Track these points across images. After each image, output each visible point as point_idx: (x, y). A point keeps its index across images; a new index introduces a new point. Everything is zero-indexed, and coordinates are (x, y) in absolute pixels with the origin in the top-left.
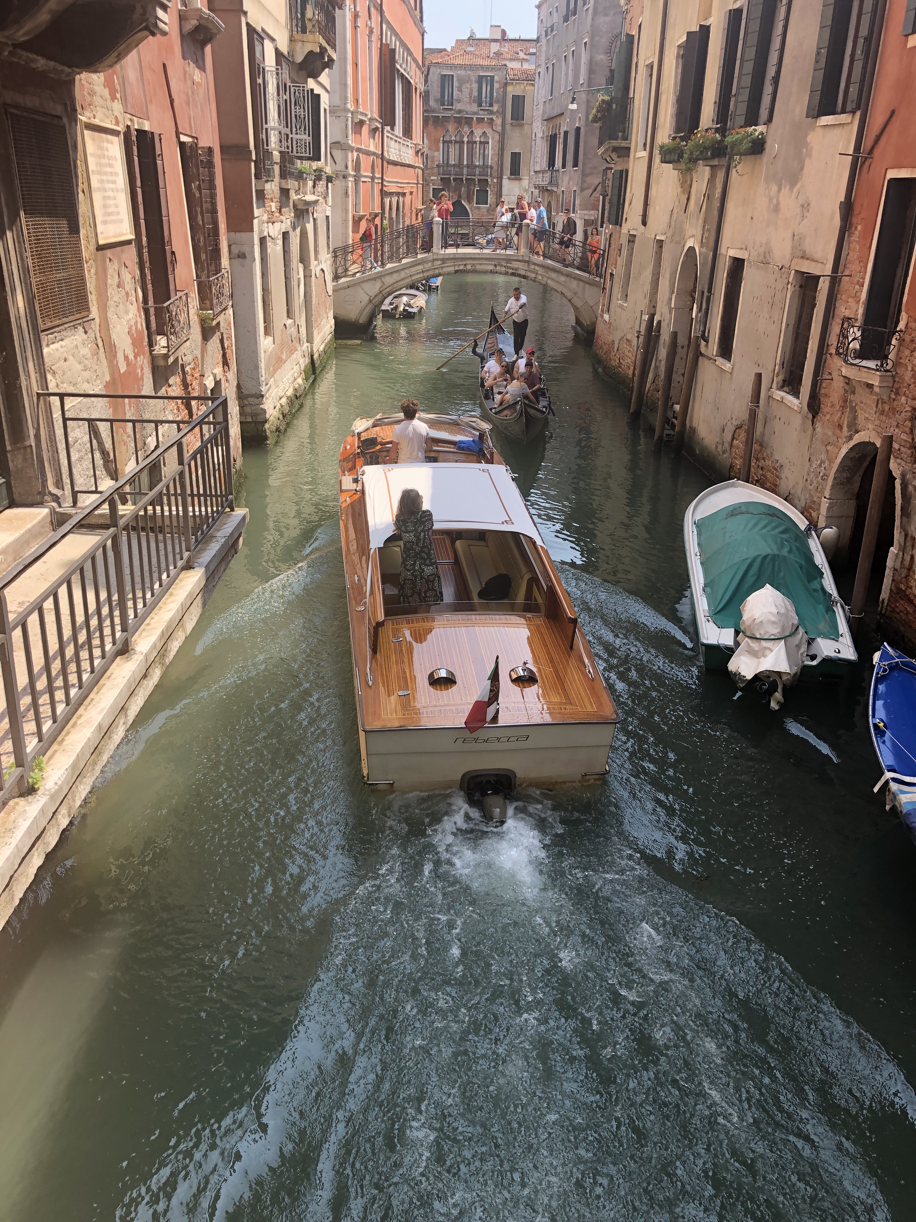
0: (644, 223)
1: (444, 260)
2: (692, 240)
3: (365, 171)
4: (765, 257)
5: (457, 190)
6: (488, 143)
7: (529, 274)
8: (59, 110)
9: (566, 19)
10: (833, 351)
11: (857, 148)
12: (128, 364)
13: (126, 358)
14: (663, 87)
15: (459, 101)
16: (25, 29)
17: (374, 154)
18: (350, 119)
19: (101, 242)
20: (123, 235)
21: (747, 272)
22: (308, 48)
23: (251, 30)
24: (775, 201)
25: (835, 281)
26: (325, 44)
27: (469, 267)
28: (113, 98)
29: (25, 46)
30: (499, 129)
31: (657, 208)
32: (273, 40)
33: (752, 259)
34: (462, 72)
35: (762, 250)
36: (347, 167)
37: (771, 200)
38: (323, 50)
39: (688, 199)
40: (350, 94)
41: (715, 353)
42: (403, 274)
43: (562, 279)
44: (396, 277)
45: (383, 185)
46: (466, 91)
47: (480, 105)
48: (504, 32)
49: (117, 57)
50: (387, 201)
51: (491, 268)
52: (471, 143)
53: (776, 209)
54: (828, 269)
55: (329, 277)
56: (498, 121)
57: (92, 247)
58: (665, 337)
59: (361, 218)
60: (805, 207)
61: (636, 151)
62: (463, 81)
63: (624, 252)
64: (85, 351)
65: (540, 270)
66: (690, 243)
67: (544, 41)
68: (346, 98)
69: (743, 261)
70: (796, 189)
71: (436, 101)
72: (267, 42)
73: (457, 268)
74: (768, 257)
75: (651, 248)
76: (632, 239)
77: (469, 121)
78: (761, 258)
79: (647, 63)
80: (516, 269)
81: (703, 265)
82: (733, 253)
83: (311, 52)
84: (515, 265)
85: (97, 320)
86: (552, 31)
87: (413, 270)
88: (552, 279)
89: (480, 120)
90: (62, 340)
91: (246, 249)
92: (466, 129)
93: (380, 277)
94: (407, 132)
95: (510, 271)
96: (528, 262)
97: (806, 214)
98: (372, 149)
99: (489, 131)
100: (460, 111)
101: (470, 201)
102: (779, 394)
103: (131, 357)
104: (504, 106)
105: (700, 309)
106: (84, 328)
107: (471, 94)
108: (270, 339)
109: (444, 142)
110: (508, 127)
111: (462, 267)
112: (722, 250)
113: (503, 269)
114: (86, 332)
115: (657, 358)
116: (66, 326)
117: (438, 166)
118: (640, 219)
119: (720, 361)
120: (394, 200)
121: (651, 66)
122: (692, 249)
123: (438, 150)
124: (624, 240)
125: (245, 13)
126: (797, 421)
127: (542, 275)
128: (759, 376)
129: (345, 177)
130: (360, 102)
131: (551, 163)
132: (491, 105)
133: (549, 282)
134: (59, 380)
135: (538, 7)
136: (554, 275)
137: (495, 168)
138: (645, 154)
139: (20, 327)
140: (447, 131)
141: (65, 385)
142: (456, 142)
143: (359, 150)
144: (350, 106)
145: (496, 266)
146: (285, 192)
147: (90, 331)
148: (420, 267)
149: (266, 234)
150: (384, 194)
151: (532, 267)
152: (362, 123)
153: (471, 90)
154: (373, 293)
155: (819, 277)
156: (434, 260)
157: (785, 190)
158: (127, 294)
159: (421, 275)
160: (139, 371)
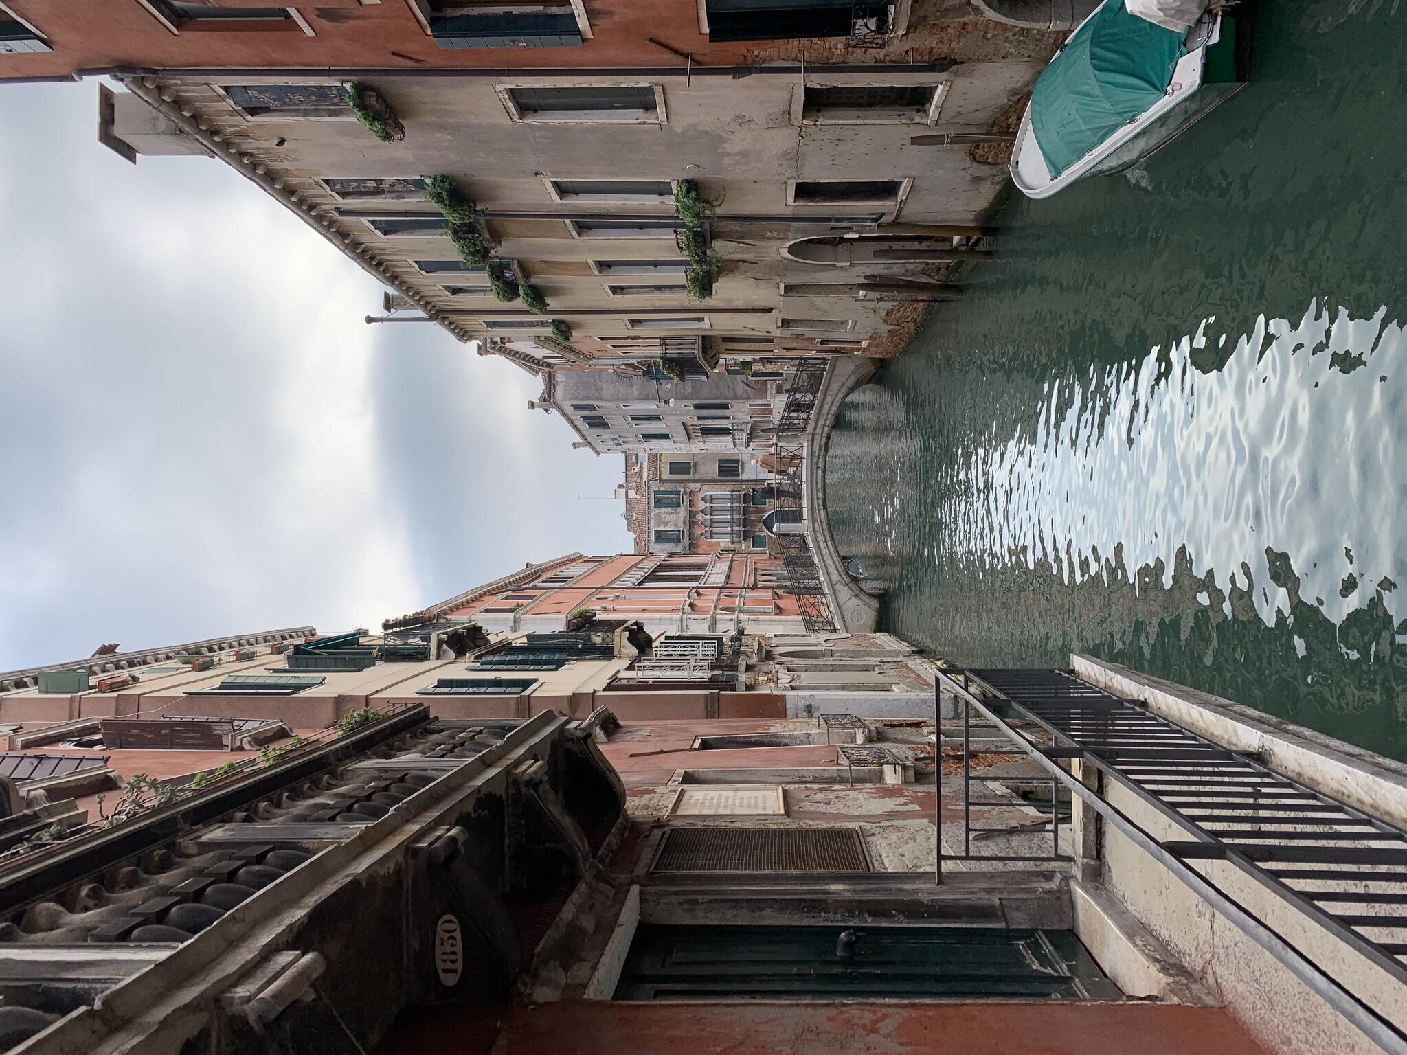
0: (770, 310)
1: (814, 521)
2: (781, 250)
3: (734, 603)
4: (792, 158)
5: (753, 523)
6: (711, 495)
7: (825, 434)
8: (657, 833)
9: (606, 426)
10: (881, 54)
11: (682, 72)
12: (912, 803)
13: (905, 804)
14: (648, 306)
15: (676, 525)
16: (577, 840)
17: (719, 595)
18: (689, 616)
19: (782, 812)
20: (777, 795)
21: (808, 178)
22: (626, 642)
23: (609, 687)
24: (738, 158)
25: (810, 69)
26: (623, 627)
27: (820, 495)
28: (653, 791)
29: (595, 847)
30: (698, 485)
31: (754, 297)
32: (618, 672)
33: (795, 175)
34: (652, 522)
35: (785, 164)
36: (731, 620)
37: (737, 163)
38: (627, 629)
39: (744, 261)
40: (667, 616)
41: (894, 203)
42: (829, 562)
43: (829, 399)
44: (832, 569)
45: (748, 587)
46: (668, 518)
47: (678, 505)
48: (621, 486)
49: (610, 771)
50: (760, 584)
51: (820, 472)
52: (712, 511)
53: (745, 154)
54: (797, 79)
55: (834, 636)
56: (692, 486)
57: (788, 821)
58: (879, 267)
59: (778, 607)
60: (741, 120)
61: (705, 329)
62: (659, 522)
63: (799, 330)
64: (894, 837)
65: (821, 422)
66: (785, 253)
67: (625, 447)
68: (671, 619)
69: (798, 185)
70: (724, 135)
71: (676, 546)
72: (619, 676)
73: (821, 507)
74: (792, 155)
75: (795, 298)
76: (786, 323)
77: (692, 514)
78: (793, 163)
79: (630, 326)
80: (820, 446)
81: (805, 232)
82: (791, 199)
83: (629, 639)
84: (816, 448)
85: (861, 824)
86: (616, 439)
87: (825, 551)
88: (830, 408)
89: (691, 503)
90: (880, 856)
91: (802, 704)
92: (700, 517)
93: (832, 585)
94: (701, 567)
95: (822, 452)
96: (813, 435)
97: (747, 119)
98: (715, 597)
99: (701, 495)
100: (685, 523)
101: (763, 511)
102: (933, 111)
103: (903, 800)
104: (679, 482)
105: (849, 229)
106: (869, 836)
107: (670, 514)
108: (894, 687)
109: (711, 538)
110: (697, 477)
111: (821, 502)
112: (788, 212)
113: (821, 460)
114: (873, 834)
115: (903, 275)
116: (865, 850)
117: (733, 543)
118: (767, 316)
119: (901, 194)
120: (760, 578)
121: (634, 323)
122: (791, 250)
123: (719, 543)
124: (787, 332)
125: (595, 691)
126: (962, 83)
127: (826, 420)
128: (916, 140)
129: (739, 622)
130: (674, 607)
131: (725, 431)
132: (678, 493)
133: (832, 412)
134: (924, 863)
135: (598, 453)
136: (826, 407)
137: (732, 487)
138: (707, 317)
139: (865, 891)
140: (702, 534)
141: (930, 858)
142: (711, 526)
143: (715, 608)
144: (678, 616)
145: (818, 468)
146: (749, 668)
147: (873, 831)
148: (821, 544)
149: (788, 685)
150: (754, 587)
151: (818, 431)
152: (692, 605)
153: (666, 513)
154: (849, 593)
155: (806, 89)
156: (814, 530)
157: (728, 147)
158: (836, 798)
159: (829, 543)
160: (919, 795)
